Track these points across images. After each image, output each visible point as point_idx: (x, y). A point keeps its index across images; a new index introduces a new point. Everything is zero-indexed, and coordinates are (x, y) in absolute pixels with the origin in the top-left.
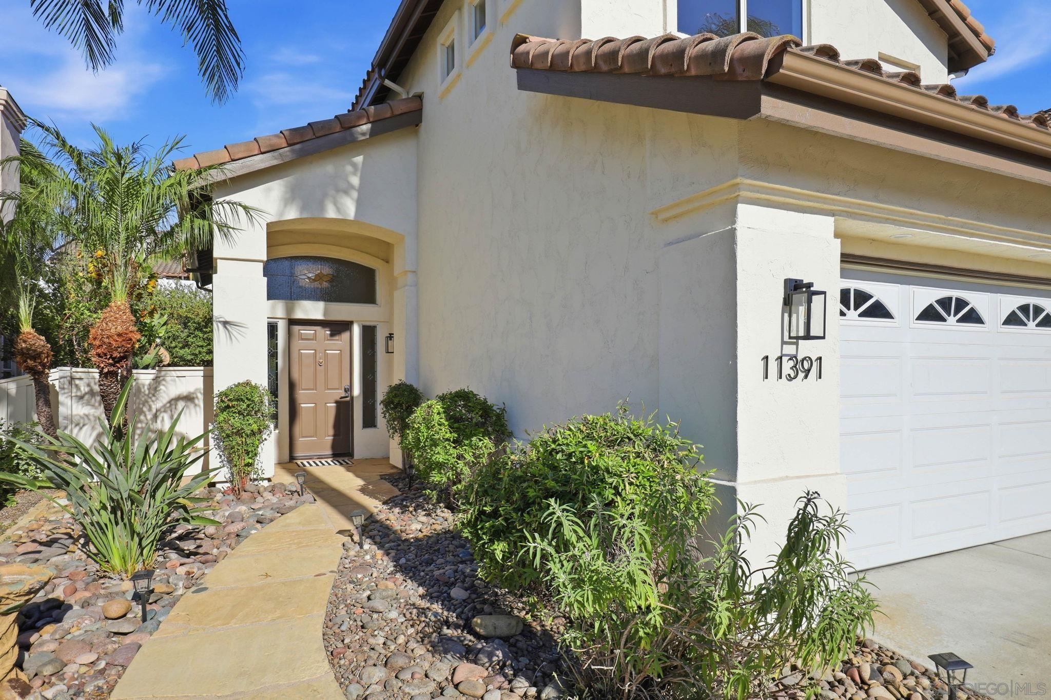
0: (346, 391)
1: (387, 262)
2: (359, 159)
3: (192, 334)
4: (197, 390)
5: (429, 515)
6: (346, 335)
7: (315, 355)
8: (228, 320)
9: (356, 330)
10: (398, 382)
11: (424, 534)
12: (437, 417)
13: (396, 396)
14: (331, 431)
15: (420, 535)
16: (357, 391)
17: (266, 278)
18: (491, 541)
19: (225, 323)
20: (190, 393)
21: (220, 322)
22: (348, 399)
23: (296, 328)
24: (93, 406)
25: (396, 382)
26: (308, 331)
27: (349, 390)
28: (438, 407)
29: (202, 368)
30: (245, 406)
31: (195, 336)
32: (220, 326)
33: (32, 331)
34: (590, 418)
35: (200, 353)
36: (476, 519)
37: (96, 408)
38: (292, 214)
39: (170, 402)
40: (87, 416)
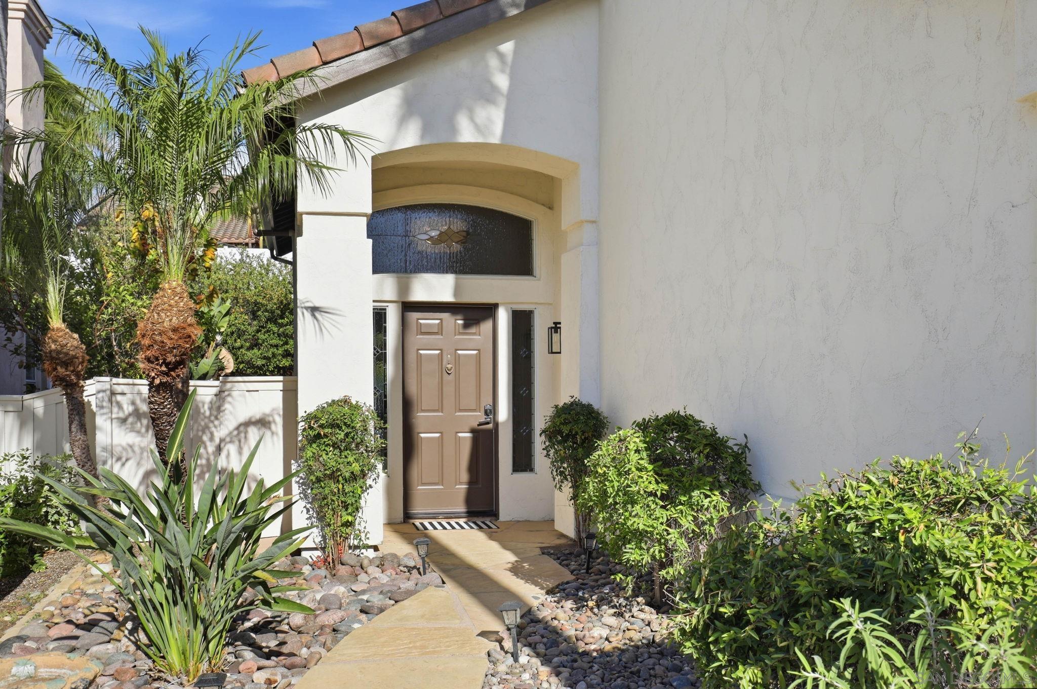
0: (486, 413)
1: (551, 208)
2: (507, 47)
3: (263, 327)
4: (273, 410)
5: (620, 615)
6: (487, 326)
7: (441, 356)
8: (317, 305)
9: (503, 317)
10: (568, 400)
11: (614, 644)
12: (634, 457)
13: (565, 423)
14: (465, 476)
15: (608, 647)
16: (504, 413)
17: (371, 241)
18: (733, 665)
19: (314, 310)
20: (264, 414)
21: (307, 308)
22: (490, 426)
23: (413, 316)
24: (138, 432)
25: (564, 399)
26: (430, 320)
27: (492, 411)
28: (636, 441)
29: (281, 378)
30: (341, 436)
31: (268, 331)
32: (307, 314)
33: (63, 326)
34: (906, 462)
35: (274, 355)
36: (706, 626)
37: (143, 436)
38: (410, 138)
39: (237, 428)
40: (131, 447)
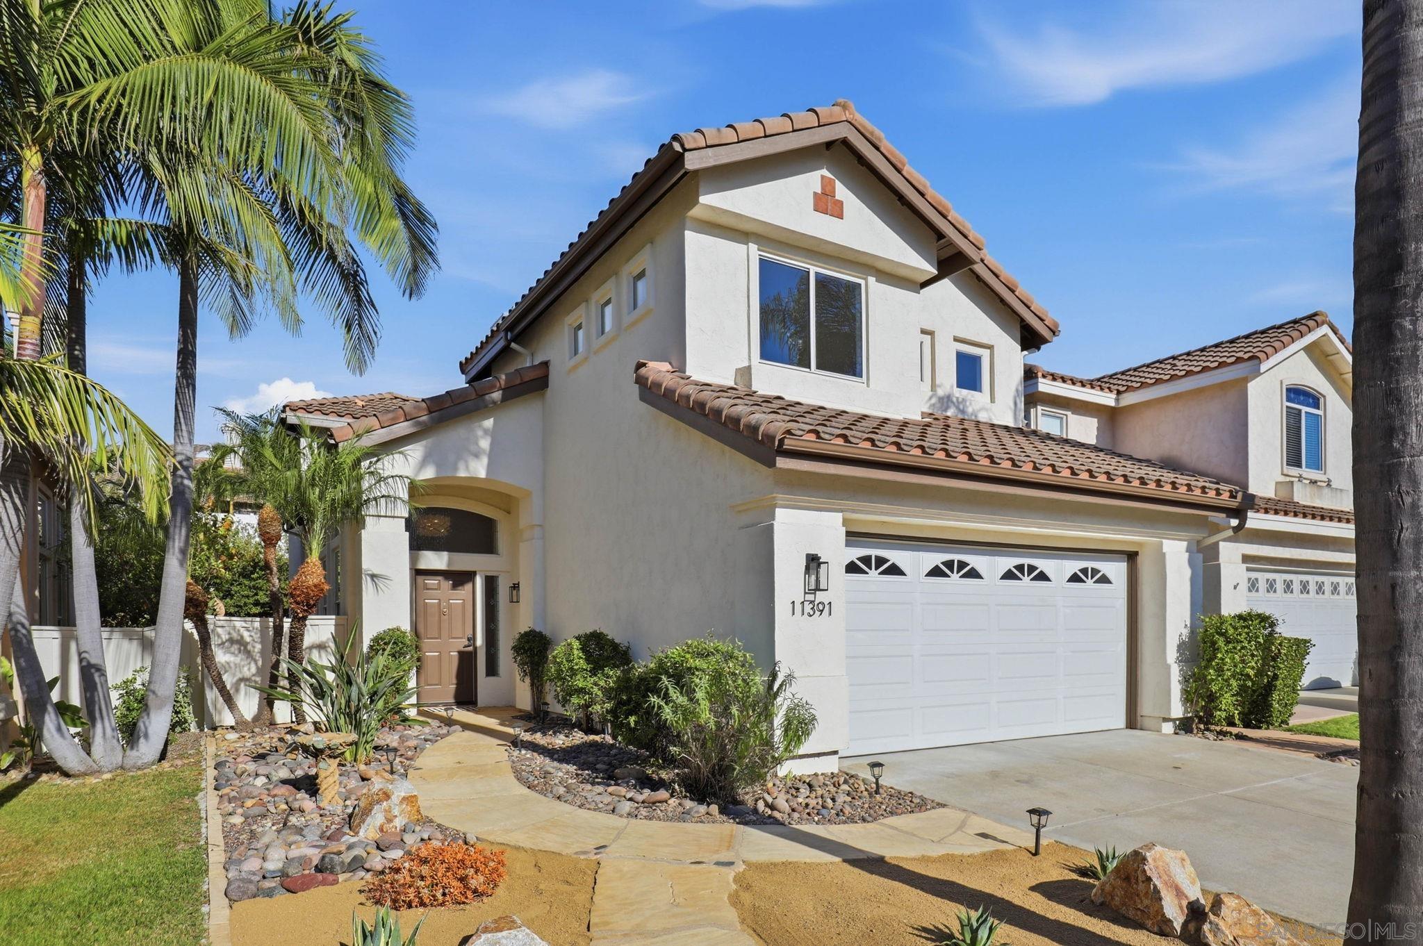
0: (469, 640)
1: (509, 513)
2: (490, 423)
6: (469, 586)
7: (439, 604)
9: (479, 581)
10: (528, 629)
12: (576, 652)
13: (528, 642)
14: (454, 681)
16: (480, 641)
17: (408, 532)
19: (372, 576)
20: (322, 642)
21: (368, 574)
22: (471, 649)
23: (420, 579)
24: (233, 653)
25: (524, 628)
26: (432, 582)
27: (472, 639)
28: (576, 644)
29: (334, 617)
32: (369, 578)
38: (427, 474)
40: (228, 663)
